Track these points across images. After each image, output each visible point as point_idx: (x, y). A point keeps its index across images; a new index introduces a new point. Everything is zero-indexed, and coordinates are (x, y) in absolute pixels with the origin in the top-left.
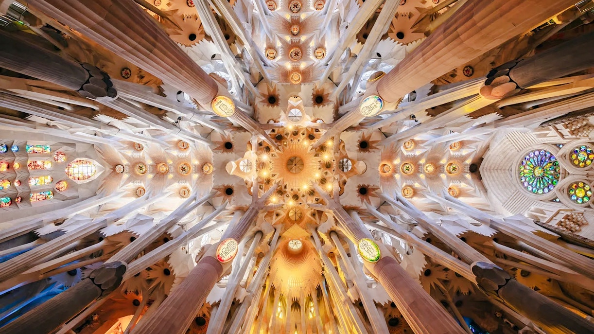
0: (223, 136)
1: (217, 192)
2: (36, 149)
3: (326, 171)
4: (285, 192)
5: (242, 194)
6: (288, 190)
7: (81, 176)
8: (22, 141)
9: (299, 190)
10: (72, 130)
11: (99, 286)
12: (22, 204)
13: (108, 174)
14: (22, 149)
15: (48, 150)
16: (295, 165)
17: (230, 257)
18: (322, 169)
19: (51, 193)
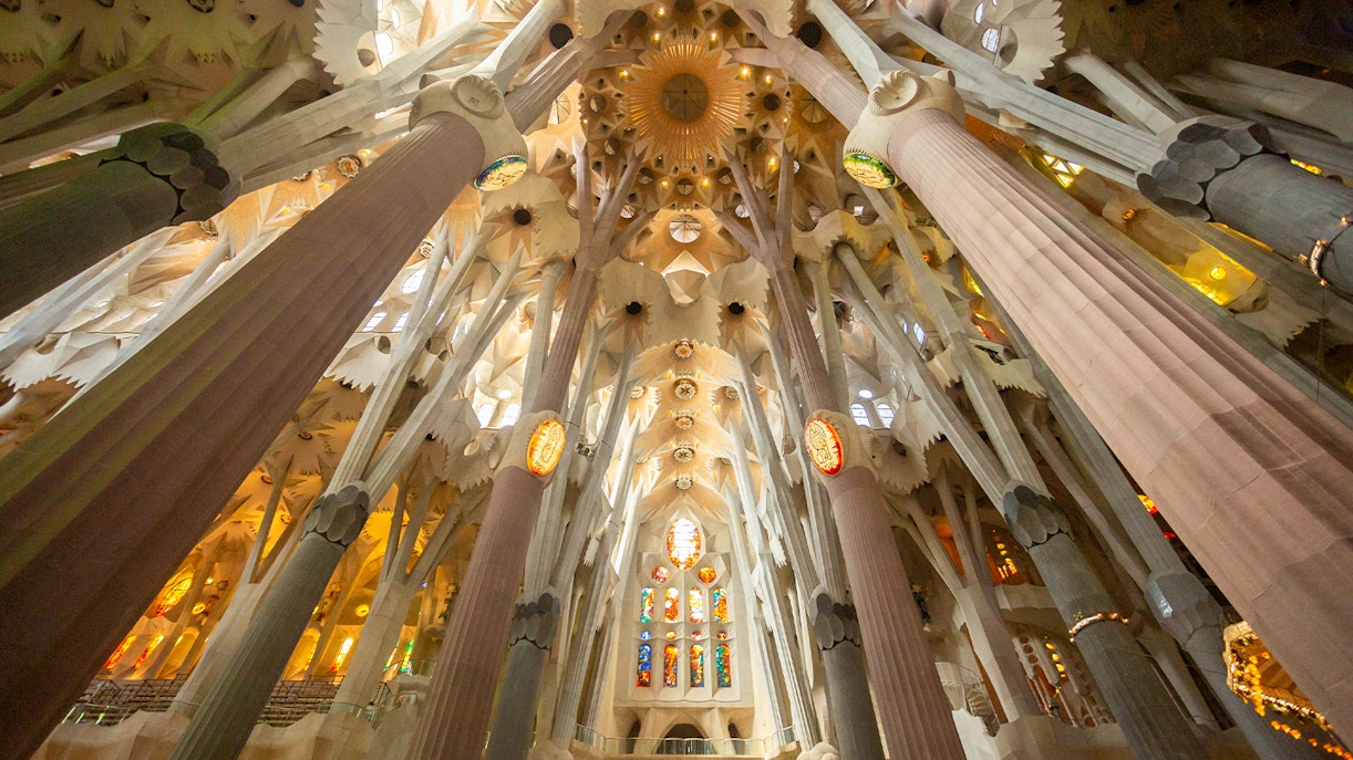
0: (611, 328)
1: (734, 341)
2: (648, 608)
3: (701, 15)
4: (754, 132)
5: (742, 282)
6: (748, 125)
7: (695, 544)
8: (634, 628)
9: (751, 95)
10: (612, 581)
11: (836, 643)
12: (729, 634)
13: (693, 501)
14: (648, 627)
15: (649, 591)
16: (685, 92)
17: (836, 450)
18: (694, 26)
19: (716, 591)
